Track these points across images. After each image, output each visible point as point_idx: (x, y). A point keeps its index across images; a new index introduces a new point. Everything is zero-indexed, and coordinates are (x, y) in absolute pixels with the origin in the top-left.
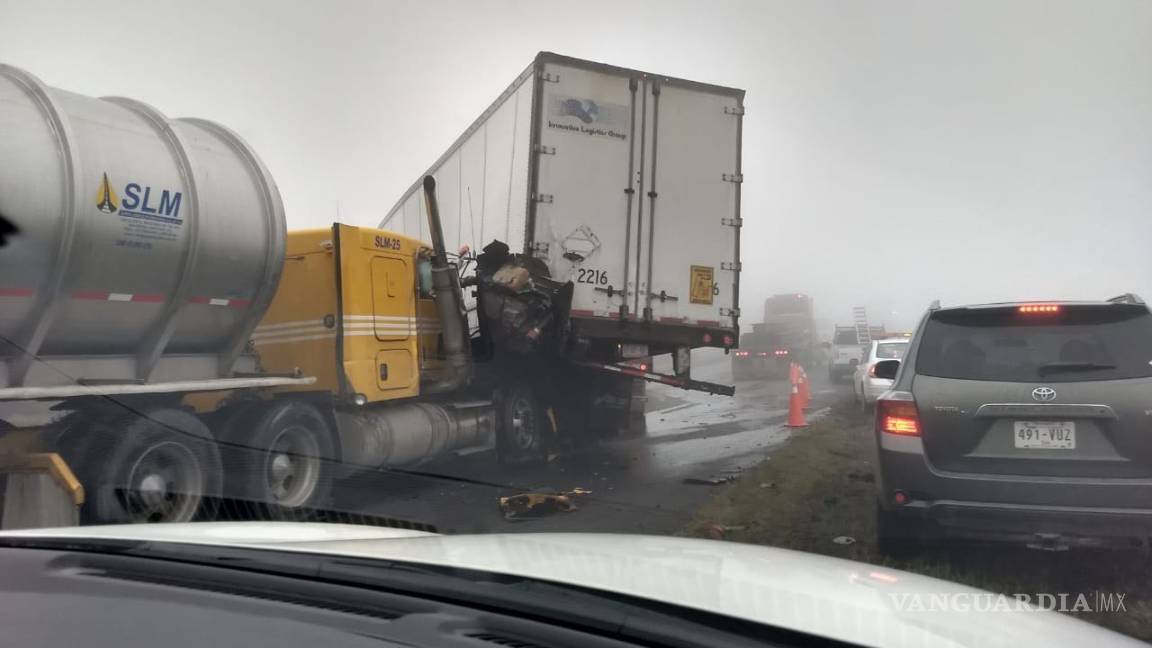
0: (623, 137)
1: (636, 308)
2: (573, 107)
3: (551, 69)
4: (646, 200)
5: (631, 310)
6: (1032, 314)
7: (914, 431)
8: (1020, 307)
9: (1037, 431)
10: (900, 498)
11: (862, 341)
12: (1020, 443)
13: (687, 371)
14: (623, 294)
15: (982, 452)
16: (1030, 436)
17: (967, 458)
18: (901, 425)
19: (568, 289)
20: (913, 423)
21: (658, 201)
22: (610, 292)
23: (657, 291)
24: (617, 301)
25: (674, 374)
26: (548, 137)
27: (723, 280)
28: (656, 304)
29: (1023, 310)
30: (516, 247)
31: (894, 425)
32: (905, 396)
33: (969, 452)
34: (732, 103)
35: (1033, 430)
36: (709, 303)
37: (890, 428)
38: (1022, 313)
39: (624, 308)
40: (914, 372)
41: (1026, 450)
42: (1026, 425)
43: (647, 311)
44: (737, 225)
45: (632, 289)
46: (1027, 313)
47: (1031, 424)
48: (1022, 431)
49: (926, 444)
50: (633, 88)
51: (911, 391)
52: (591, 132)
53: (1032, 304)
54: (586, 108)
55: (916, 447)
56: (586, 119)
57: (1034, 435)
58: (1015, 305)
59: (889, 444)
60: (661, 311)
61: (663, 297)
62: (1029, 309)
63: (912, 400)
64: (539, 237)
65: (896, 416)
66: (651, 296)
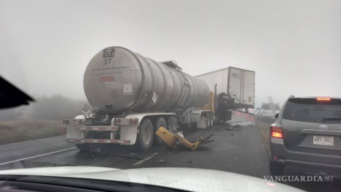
0: (240, 78)
1: (241, 102)
2: (234, 74)
3: (231, 69)
4: (243, 87)
5: (241, 103)
6: (321, 101)
7: (281, 137)
8: (317, 98)
9: (321, 139)
10: (276, 158)
11: (272, 108)
12: (315, 143)
13: (248, 112)
14: (240, 100)
15: (303, 145)
16: (318, 141)
17: (298, 147)
18: (277, 135)
19: (234, 100)
20: (280, 134)
21: (245, 87)
22: (238, 100)
23: (244, 100)
24: (239, 101)
25: (245, 111)
26: (231, 78)
27: (252, 99)
28: (244, 102)
29: (318, 99)
30: (226, 93)
31: (275, 134)
32: (279, 125)
33: (299, 144)
34: (253, 73)
35: (320, 139)
36: (251, 102)
37: (274, 135)
38: (318, 100)
39: (240, 102)
40: (282, 118)
41: (317, 145)
42: (317, 137)
43: (243, 103)
44: (254, 91)
45: (241, 100)
46: (319, 101)
47: (319, 137)
48: (316, 139)
49: (284, 141)
50: (241, 71)
51: (281, 124)
52: (236, 78)
53: (321, 97)
54: (235, 74)
55: (281, 142)
56: (235, 76)
57: (320, 140)
58: (315, 98)
59: (274, 141)
60: (245, 103)
61: (245, 101)
62: (320, 99)
63: (280, 127)
64: (229, 92)
65: (276, 131)
66: (243, 101)
